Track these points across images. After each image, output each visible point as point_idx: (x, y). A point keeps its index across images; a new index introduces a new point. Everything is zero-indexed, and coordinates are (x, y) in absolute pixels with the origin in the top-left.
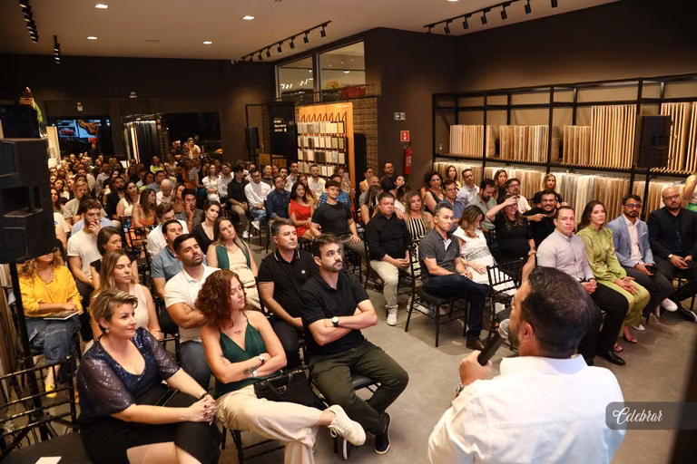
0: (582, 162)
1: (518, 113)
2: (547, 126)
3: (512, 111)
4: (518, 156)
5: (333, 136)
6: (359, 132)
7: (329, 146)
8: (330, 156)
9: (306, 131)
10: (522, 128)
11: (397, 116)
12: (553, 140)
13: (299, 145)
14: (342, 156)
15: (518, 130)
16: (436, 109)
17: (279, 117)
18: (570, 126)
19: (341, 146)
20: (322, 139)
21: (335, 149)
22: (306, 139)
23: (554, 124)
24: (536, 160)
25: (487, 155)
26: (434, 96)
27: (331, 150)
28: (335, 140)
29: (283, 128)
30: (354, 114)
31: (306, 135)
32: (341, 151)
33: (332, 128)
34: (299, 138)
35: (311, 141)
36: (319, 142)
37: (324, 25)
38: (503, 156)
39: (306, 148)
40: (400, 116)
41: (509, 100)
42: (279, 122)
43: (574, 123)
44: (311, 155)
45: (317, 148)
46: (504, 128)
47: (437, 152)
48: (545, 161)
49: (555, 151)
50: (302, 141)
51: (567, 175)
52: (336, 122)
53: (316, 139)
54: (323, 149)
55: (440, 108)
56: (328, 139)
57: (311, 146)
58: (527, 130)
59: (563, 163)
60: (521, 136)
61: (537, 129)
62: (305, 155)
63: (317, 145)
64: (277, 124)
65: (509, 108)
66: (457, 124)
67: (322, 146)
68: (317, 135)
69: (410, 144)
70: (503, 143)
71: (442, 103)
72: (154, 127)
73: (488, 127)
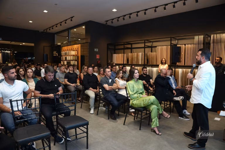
0: (155, 64)
1: (134, 50)
2: (143, 53)
3: (132, 50)
4: (135, 63)
5: (74, 56)
6: (82, 55)
7: (72, 59)
8: (72, 63)
9: (64, 55)
10: (136, 54)
11: (95, 50)
12: (146, 57)
13: (62, 59)
14: (76, 62)
15: (134, 55)
16: (108, 49)
17: (55, 51)
18: (151, 53)
19: (76, 59)
20: (70, 57)
21: (74, 60)
22: (64, 57)
23: (146, 53)
24: (140, 63)
25: (125, 63)
26: (108, 44)
27: (72, 60)
28: (74, 57)
29: (56, 54)
30: (81, 49)
31: (64, 56)
32: (76, 60)
33: (73, 53)
34: (62, 57)
35: (66, 58)
36: (68, 58)
37: (72, 17)
38: (130, 63)
39: (64, 60)
40: (96, 50)
41: (131, 46)
42: (55, 52)
43: (152, 52)
44: (66, 63)
45: (68, 60)
46: (130, 54)
47: (108, 63)
48: (143, 64)
49: (146, 61)
50: (63, 58)
51: (150, 68)
52: (75, 51)
53: (68, 57)
54: (70, 60)
55: (109, 48)
56: (72, 57)
57: (66, 59)
58: (137, 54)
59: (149, 64)
60: (135, 56)
61: (140, 54)
62: (64, 63)
63: (68, 59)
64: (55, 53)
65: (131, 48)
66: (115, 54)
67: (70, 59)
68: (68, 56)
69: (99, 59)
70: (130, 59)
71: (110, 47)
72: (9, 54)
73: (125, 54)
